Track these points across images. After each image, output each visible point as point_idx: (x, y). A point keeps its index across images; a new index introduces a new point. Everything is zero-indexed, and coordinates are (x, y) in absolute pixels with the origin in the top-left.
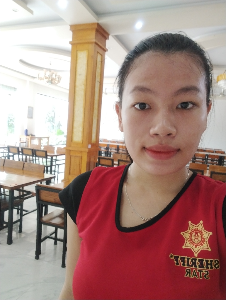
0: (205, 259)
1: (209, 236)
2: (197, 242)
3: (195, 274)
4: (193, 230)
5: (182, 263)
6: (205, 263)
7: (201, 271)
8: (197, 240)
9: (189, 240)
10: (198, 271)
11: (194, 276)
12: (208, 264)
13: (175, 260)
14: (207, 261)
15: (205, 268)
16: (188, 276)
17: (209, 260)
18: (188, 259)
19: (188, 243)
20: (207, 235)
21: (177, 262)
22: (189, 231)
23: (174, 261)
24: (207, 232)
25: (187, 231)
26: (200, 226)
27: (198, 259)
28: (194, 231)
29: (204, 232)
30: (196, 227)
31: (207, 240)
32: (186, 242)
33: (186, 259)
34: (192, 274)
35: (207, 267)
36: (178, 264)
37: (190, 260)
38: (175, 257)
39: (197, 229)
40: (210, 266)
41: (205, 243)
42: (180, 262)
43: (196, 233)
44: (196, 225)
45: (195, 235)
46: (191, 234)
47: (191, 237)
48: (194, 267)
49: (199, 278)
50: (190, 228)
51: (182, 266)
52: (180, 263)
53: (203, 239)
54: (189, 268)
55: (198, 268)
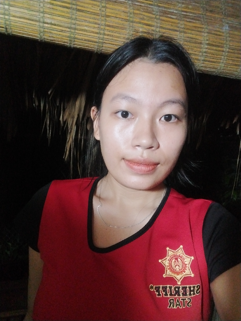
0: (188, 286)
1: (191, 260)
2: (178, 270)
3: (178, 303)
4: (172, 255)
5: (164, 293)
6: (188, 290)
7: (184, 300)
8: (178, 267)
9: (168, 267)
10: (182, 299)
11: (177, 306)
12: (190, 291)
13: (156, 292)
14: (190, 288)
15: (188, 296)
16: (171, 307)
17: (192, 286)
18: (170, 288)
19: (168, 271)
20: (188, 260)
21: (159, 292)
22: (168, 258)
24: (189, 257)
25: (166, 258)
26: (180, 251)
27: (181, 287)
28: (173, 257)
29: (184, 257)
30: (175, 252)
31: (189, 266)
32: (167, 271)
33: (168, 288)
34: (175, 305)
35: (190, 294)
36: (160, 295)
37: (173, 288)
38: (156, 288)
39: (177, 254)
40: (193, 292)
41: (187, 269)
42: (161, 292)
43: (176, 259)
44: (175, 250)
45: (175, 262)
46: (170, 260)
47: (170, 265)
48: (178, 296)
49: (182, 307)
50: (168, 254)
51: (164, 296)
52: (163, 294)
53: (184, 265)
54: (171, 298)
55: (181, 296)
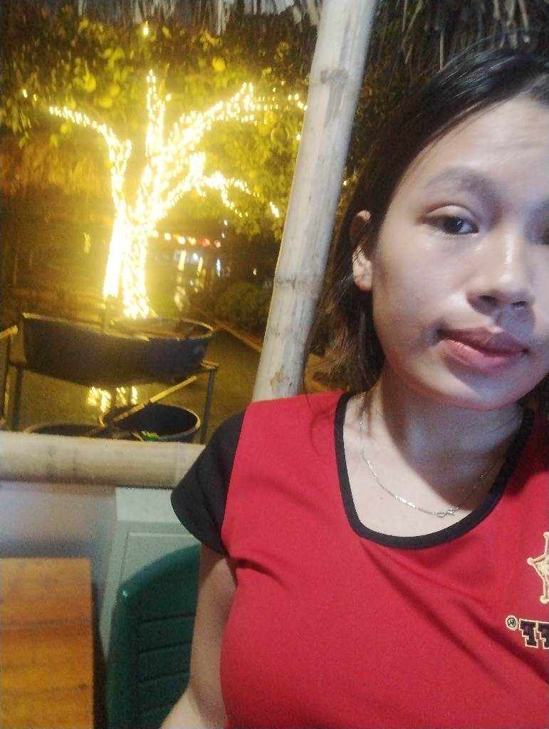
5: (544, 640)
13: (524, 634)
21: (532, 637)
22: (547, 557)
23: (523, 636)
25: (542, 556)
32: (547, 588)
36: (535, 644)
38: (524, 625)
42: (538, 637)
50: (548, 550)
51: (544, 648)
52: (540, 642)
